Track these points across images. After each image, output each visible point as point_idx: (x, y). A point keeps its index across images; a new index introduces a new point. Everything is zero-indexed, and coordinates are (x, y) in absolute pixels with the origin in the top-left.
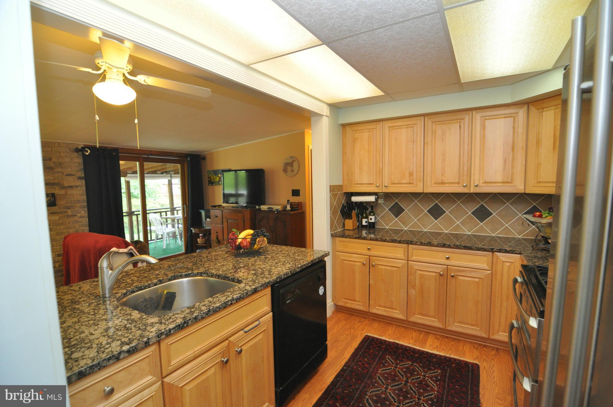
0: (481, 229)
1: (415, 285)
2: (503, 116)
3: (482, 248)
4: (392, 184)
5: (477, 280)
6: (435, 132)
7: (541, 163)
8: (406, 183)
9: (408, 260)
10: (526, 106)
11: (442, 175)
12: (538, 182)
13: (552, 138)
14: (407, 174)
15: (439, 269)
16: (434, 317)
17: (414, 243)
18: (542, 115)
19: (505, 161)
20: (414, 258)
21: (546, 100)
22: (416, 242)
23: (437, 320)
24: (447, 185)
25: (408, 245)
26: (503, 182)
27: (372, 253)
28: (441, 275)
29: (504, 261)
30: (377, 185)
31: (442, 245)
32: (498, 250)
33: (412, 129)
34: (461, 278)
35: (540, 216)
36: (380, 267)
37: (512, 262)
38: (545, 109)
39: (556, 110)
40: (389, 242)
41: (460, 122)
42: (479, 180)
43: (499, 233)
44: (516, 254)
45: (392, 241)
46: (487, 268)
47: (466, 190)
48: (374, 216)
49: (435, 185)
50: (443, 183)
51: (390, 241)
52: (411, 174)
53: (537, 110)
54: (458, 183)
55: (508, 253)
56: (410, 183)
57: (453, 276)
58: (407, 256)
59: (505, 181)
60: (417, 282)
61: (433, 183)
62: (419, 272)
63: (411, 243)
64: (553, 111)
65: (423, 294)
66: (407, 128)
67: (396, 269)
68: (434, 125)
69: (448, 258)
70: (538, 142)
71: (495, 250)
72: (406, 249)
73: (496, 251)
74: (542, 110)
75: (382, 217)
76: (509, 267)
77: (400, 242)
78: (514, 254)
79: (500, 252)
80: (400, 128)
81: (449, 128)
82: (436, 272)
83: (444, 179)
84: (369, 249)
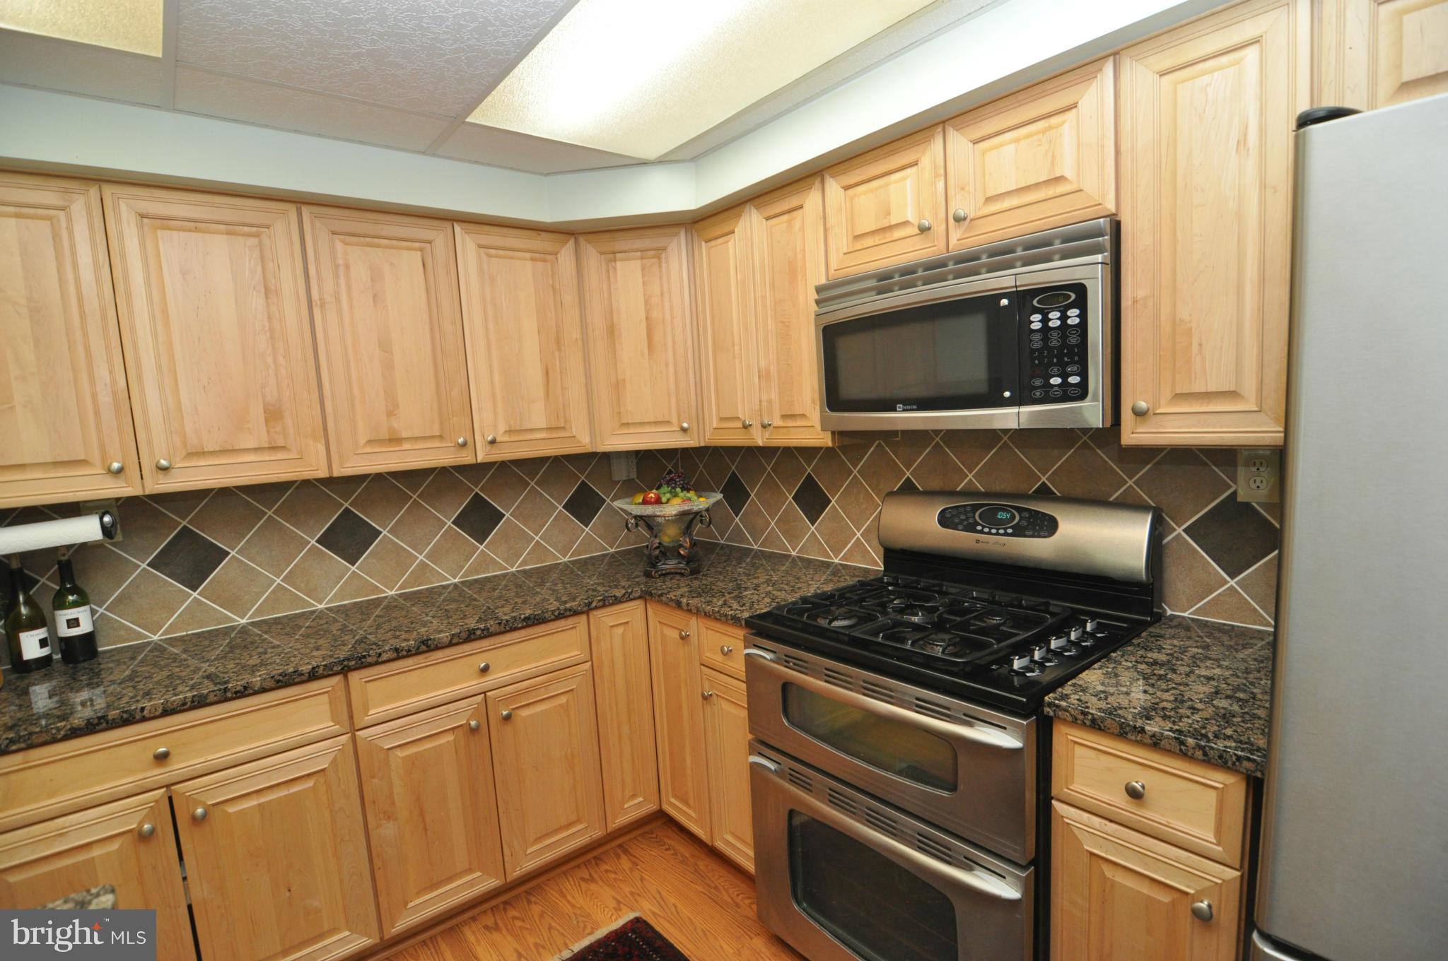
0: (485, 562)
1: (393, 803)
2: (528, 255)
3: (566, 610)
4: (190, 455)
5: (563, 700)
6: (347, 267)
7: (624, 380)
8: (256, 450)
9: (353, 730)
10: (572, 242)
11: (390, 414)
12: (623, 424)
13: (644, 324)
14: (257, 412)
15: (463, 714)
16: (470, 870)
17: (369, 660)
18: (615, 268)
19: (547, 373)
20: (376, 712)
21: (620, 234)
22: (380, 655)
23: (479, 874)
24: (406, 446)
25: (346, 677)
26: (549, 429)
27: (178, 767)
28: (474, 731)
29: (612, 626)
30: (116, 465)
31: (464, 635)
32: (601, 604)
33: (254, 241)
34: (525, 713)
35: (658, 501)
36: (232, 809)
37: (627, 623)
38: (618, 255)
39: (645, 261)
40: (264, 690)
41: (421, 250)
42: (495, 426)
43: (524, 563)
44: (634, 599)
45: (278, 681)
46: (582, 657)
47: (466, 458)
48: (87, 607)
49: (368, 450)
50: (395, 440)
51: (271, 684)
52: (273, 415)
53: (602, 253)
54: (441, 437)
55: (621, 602)
56: (273, 448)
57: (508, 718)
58: (345, 716)
59: (554, 426)
60: (398, 789)
61: (362, 440)
62: (401, 753)
63: (359, 662)
64: (639, 262)
65: (424, 821)
66: (229, 233)
67: (309, 784)
68: (339, 245)
69: (485, 670)
70: (612, 331)
71: (594, 605)
72: (341, 693)
73: (596, 608)
74: (611, 256)
75: (119, 601)
76: (623, 635)
77: (313, 676)
78: (631, 600)
79: (604, 606)
80: (197, 230)
81: (392, 264)
82: (453, 729)
83: (395, 425)
84: (162, 758)
